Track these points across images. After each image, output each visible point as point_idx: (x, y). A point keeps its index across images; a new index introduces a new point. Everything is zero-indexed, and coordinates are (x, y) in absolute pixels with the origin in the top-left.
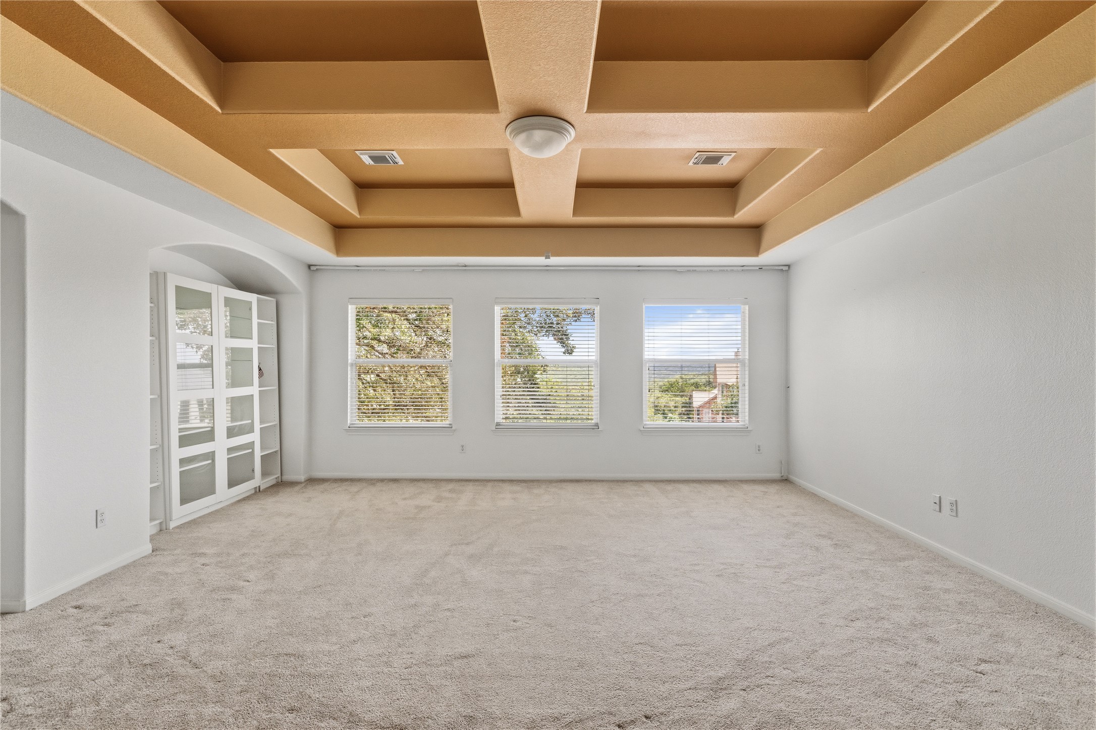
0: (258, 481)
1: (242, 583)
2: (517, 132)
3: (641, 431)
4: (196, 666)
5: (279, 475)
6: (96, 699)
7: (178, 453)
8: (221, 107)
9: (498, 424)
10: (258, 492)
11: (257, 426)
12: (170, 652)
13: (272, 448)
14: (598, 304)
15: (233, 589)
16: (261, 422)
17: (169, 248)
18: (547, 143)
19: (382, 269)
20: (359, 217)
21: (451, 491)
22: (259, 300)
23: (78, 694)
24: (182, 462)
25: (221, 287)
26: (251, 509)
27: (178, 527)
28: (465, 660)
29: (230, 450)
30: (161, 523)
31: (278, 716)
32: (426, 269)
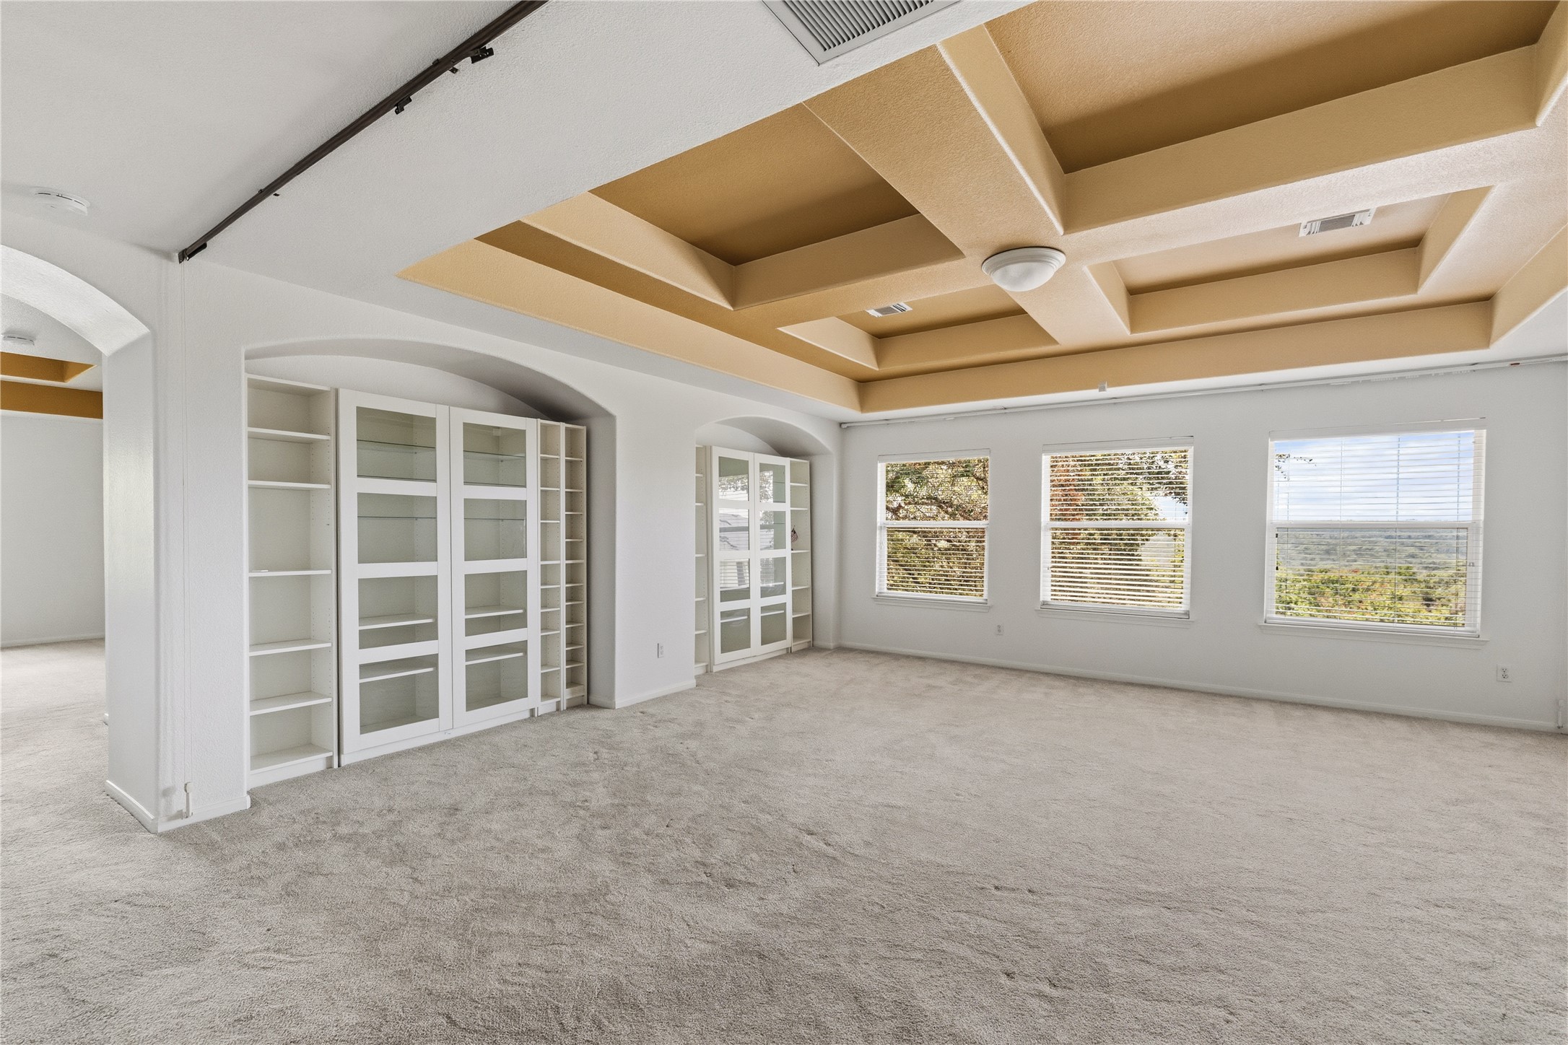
0: (788, 642)
1: (747, 719)
2: (994, 268)
3: (1260, 626)
4: (698, 762)
5: (811, 640)
6: (638, 766)
7: (720, 606)
8: (733, 305)
9: (1045, 603)
10: (789, 652)
11: (789, 588)
12: (685, 750)
13: (802, 612)
14: (1191, 444)
15: (738, 721)
16: (794, 585)
17: (718, 423)
18: (1027, 274)
19: (911, 421)
20: (877, 369)
21: (975, 676)
22: (792, 464)
23: (631, 760)
24: (724, 615)
25: (757, 454)
26: (780, 666)
27: (720, 672)
28: (891, 809)
29: (764, 609)
30: (707, 666)
31: (735, 802)
32: (958, 416)
